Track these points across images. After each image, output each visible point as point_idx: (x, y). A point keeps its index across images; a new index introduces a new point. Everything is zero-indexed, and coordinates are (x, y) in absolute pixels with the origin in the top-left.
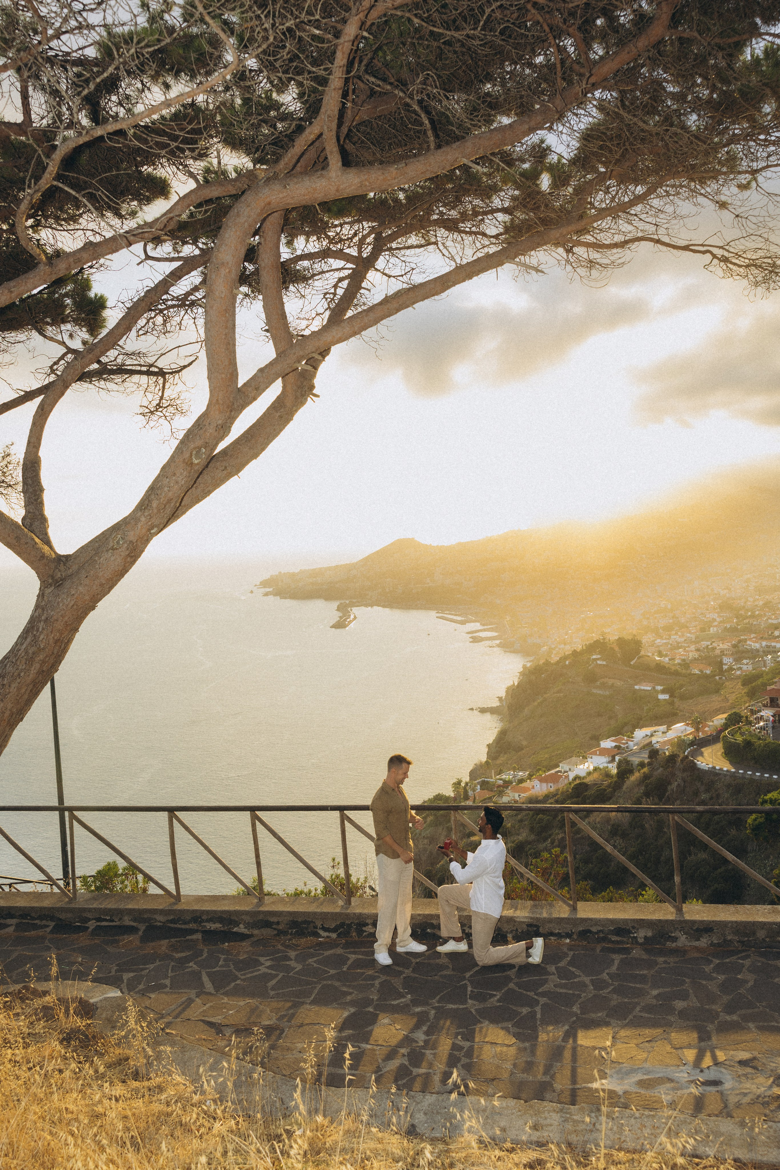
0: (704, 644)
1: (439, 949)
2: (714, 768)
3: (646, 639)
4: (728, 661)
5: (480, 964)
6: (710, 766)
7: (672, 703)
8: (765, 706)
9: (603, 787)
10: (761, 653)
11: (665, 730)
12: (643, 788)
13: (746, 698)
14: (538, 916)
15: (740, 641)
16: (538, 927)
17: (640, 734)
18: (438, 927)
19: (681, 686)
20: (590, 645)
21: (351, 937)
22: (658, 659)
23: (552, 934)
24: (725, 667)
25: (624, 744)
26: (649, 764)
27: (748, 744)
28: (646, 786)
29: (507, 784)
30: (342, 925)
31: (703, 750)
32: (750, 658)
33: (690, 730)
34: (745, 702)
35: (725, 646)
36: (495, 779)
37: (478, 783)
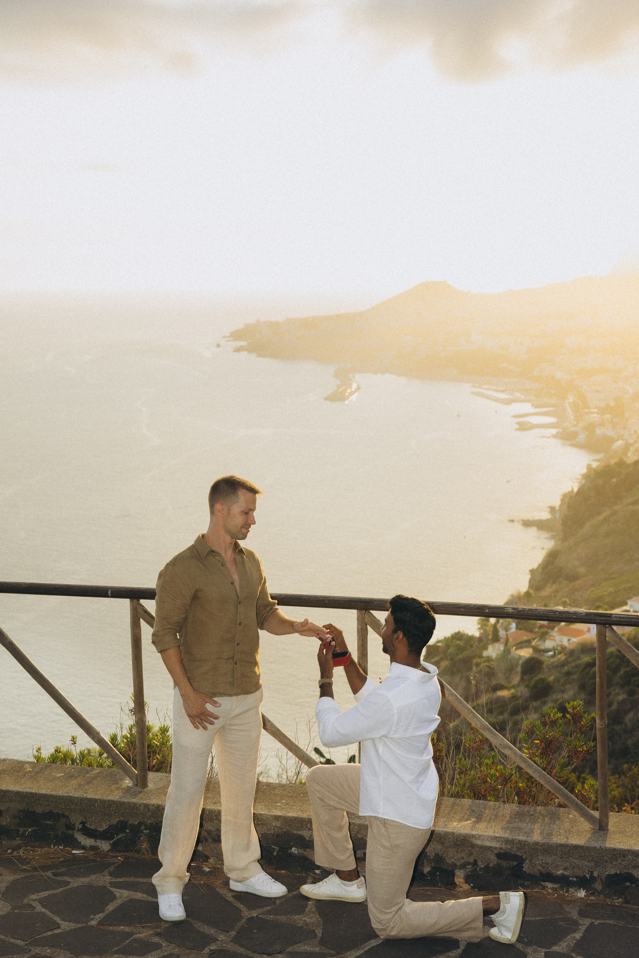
1: (308, 889)
5: (383, 936)
14: (522, 838)
16: (521, 861)
18: (309, 844)
21: (138, 851)
23: (549, 877)
30: (122, 826)
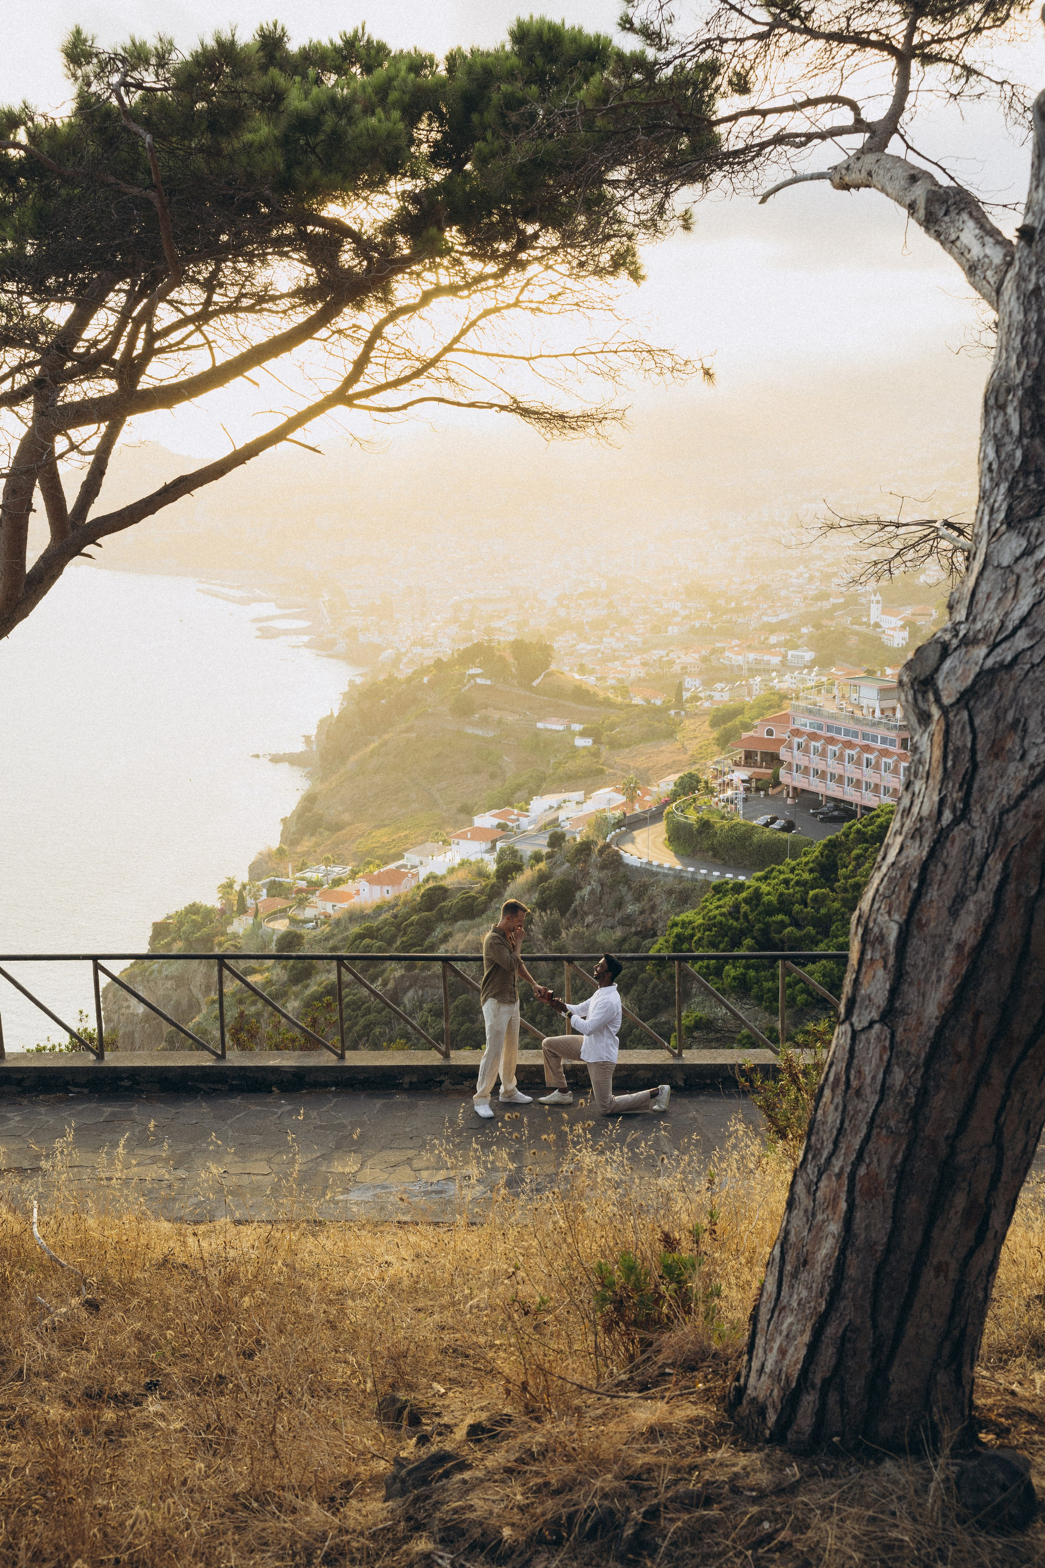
0: (656, 654)
2: (649, 863)
3: (559, 644)
4: (692, 684)
6: (644, 860)
7: (596, 755)
8: (736, 764)
9: (472, 893)
10: (745, 672)
11: (582, 798)
12: (537, 895)
13: (715, 748)
15: (714, 651)
17: (540, 805)
19: (612, 727)
20: (466, 651)
22: (577, 677)
24: (686, 695)
25: (513, 821)
26: (550, 856)
27: (705, 825)
28: (542, 892)
29: (314, 886)
31: (635, 833)
32: (727, 681)
33: (621, 799)
34: (713, 754)
35: (691, 658)
36: (292, 878)
37: (263, 885)
